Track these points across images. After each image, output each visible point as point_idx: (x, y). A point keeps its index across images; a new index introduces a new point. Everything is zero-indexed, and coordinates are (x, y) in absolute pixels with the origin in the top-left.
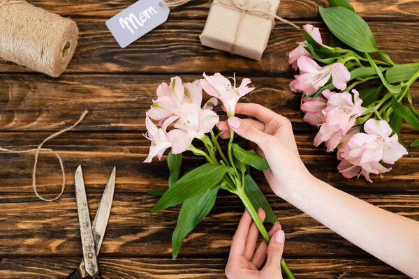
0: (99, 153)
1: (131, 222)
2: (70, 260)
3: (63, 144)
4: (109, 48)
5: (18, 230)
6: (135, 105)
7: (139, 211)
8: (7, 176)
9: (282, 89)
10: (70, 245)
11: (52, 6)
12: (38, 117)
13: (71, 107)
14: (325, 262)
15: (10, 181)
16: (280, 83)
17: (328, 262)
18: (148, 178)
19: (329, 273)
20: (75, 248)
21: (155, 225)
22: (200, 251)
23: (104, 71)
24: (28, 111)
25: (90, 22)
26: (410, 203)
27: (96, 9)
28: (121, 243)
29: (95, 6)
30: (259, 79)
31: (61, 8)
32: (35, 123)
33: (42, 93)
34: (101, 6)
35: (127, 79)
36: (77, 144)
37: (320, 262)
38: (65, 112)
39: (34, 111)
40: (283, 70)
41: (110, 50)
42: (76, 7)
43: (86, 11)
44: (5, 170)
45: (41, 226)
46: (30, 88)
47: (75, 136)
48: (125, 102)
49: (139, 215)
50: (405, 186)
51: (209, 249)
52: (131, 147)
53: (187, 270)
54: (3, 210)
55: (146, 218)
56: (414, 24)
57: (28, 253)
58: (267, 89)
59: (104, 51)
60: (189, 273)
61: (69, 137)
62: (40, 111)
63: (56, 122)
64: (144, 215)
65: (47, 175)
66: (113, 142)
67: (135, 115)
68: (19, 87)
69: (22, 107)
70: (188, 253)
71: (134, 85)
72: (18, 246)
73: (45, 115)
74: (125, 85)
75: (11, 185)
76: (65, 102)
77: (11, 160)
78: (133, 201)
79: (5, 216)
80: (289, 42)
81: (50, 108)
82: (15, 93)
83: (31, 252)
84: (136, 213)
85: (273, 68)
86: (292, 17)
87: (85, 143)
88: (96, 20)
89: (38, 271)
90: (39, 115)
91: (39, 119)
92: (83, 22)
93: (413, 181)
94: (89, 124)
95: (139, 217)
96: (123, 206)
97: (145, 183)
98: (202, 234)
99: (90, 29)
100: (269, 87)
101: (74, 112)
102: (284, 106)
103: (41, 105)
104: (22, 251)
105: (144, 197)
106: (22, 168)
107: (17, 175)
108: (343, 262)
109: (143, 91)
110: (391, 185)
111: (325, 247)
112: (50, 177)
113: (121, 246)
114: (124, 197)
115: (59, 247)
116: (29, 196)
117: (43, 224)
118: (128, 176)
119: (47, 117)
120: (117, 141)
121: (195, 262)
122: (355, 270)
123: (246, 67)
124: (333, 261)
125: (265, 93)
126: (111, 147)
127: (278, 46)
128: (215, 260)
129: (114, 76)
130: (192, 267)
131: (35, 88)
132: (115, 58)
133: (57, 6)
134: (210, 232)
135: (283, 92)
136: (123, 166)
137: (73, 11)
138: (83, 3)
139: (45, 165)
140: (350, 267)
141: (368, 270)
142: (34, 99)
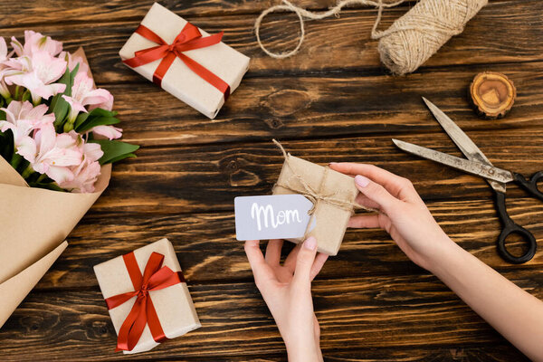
2: (74, 293)
4: (109, 55)
6: (140, 118)
9: (306, 90)
10: (73, 276)
11: (44, 12)
14: (360, 281)
16: (302, 83)
17: (363, 281)
18: (157, 198)
19: (364, 294)
20: (78, 280)
22: (218, 276)
23: (104, 81)
25: (85, 27)
26: (455, 211)
27: (92, 12)
29: (91, 9)
30: (279, 80)
31: (53, 14)
34: (97, 9)
35: (130, 89)
37: (353, 282)
40: (306, 68)
41: (110, 58)
42: (70, 11)
43: (81, 16)
48: (128, 115)
50: (450, 191)
51: (227, 273)
52: (138, 165)
53: (204, 298)
58: (288, 90)
59: (102, 59)
60: (206, 300)
67: (140, 129)
70: (205, 278)
71: (139, 96)
74: (128, 96)
78: (142, 225)
80: (313, 36)
85: (294, 66)
86: (315, 7)
88: (93, 25)
92: (79, 28)
93: (459, 185)
96: (131, 231)
97: (155, 203)
98: (220, 257)
99: (86, 35)
100: (291, 88)
102: (309, 109)
105: (154, 219)
108: (380, 281)
109: (149, 101)
110: (433, 191)
111: (360, 265)
114: (131, 220)
115: (60, 280)
118: (134, 197)
121: (213, 288)
122: (394, 289)
123: (264, 67)
124: (369, 280)
125: (286, 95)
128: (235, 285)
129: (115, 86)
130: (209, 294)
132: (116, 66)
133: (49, 12)
134: (229, 255)
135: (307, 93)
136: (128, 186)
137: (67, 16)
138: (78, 6)
140: (388, 286)
141: (409, 288)
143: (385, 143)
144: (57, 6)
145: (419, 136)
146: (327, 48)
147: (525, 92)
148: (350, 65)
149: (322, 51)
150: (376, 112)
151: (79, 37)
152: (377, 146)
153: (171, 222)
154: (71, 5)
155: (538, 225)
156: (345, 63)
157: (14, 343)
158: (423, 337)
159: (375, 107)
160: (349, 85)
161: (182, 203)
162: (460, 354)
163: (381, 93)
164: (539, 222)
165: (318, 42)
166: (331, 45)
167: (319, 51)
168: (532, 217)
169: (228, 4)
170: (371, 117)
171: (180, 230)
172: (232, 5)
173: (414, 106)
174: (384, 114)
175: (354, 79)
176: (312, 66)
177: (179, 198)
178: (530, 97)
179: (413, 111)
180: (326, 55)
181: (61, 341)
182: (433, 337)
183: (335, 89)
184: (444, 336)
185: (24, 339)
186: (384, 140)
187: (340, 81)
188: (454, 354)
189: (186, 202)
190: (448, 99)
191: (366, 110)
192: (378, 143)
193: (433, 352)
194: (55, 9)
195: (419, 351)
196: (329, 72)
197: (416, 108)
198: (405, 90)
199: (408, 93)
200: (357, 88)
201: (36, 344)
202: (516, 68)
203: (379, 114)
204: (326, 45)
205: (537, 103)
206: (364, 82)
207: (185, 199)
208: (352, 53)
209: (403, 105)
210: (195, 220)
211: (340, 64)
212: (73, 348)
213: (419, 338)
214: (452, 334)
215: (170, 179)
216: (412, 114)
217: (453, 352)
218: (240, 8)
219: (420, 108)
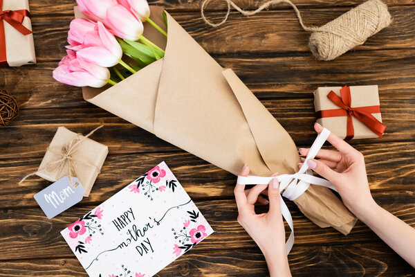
0: (80, 124)
1: (109, 177)
3: (50, 118)
5: (19, 188)
7: (114, 169)
8: (7, 145)
12: (29, 97)
13: (56, 89)
15: (9, 149)
18: (119, 142)
21: (127, 179)
24: (21, 93)
28: (101, 194)
31: (42, 9)
32: (28, 102)
33: (32, 78)
36: (62, 117)
38: (51, 92)
39: (26, 93)
40: (224, 51)
42: (55, 7)
44: (6, 141)
45: (37, 184)
46: (21, 75)
47: (60, 111)
49: (114, 171)
52: (105, 118)
54: (6, 172)
55: (120, 174)
56: (327, 10)
57: (28, 205)
61: (55, 113)
62: (31, 93)
63: (44, 101)
64: (118, 171)
65: (40, 143)
66: (91, 115)
68: (12, 74)
69: (16, 90)
72: (20, 200)
73: (35, 95)
75: (11, 153)
76: (51, 85)
77: (10, 133)
79: (8, 177)
80: (228, 29)
81: (39, 90)
82: (9, 79)
83: (31, 204)
84: (111, 170)
85: (215, 50)
87: (68, 117)
89: (37, 218)
90: (30, 96)
91: (30, 99)
92: (62, 19)
94: (71, 101)
95: (115, 173)
97: (118, 146)
101: (58, 93)
103: (31, 88)
104: (23, 203)
105: (117, 157)
106: (20, 139)
107: (15, 145)
112: (41, 145)
113: (102, 196)
116: (26, 161)
117: (39, 182)
119: (37, 97)
120: (94, 114)
126: (89, 119)
127: (219, 32)
131: (25, 74)
133: (40, 7)
138: (60, 3)
139: (37, 135)
142: (25, 83)
143: (278, 105)
144: (45, 3)
145: (302, 100)
146: (239, 38)
147: (373, 71)
148: (255, 50)
149: (235, 39)
150: (272, 83)
151: (62, 26)
152: (273, 107)
153: (130, 159)
154: (55, 2)
155: (381, 162)
156: (251, 48)
157: (20, 244)
158: (304, 238)
159: (272, 80)
160: (254, 64)
161: (137, 146)
162: (328, 250)
163: (276, 70)
164: (382, 160)
165: (232, 34)
166: (241, 35)
167: (233, 40)
168: (377, 156)
169: (168, 4)
170: (269, 86)
171: (136, 165)
172: (171, 5)
173: (299, 79)
174: (277, 85)
175: (257, 60)
176: (228, 50)
177: (135, 142)
178: (377, 75)
179: (297, 83)
180: (237, 42)
181: (53, 242)
182: (312, 238)
183: (244, 66)
184: (318, 237)
185: (27, 241)
186: (279, 103)
187: (248, 61)
188: (325, 250)
189: (141, 145)
190: (321, 75)
191: (266, 81)
192: (274, 104)
193: (311, 248)
194: (44, 5)
195: (301, 248)
196: (240, 54)
197: (300, 81)
198: (292, 68)
199: (294, 70)
200: (260, 66)
201: (35, 244)
202: (368, 54)
203: (274, 85)
204: (238, 36)
205: (381, 79)
206: (264, 62)
207: (140, 143)
208: (256, 41)
209: (290, 79)
210: (147, 158)
211: (247, 49)
212: (62, 247)
213: (301, 239)
214: (323, 237)
215: (129, 129)
216: (297, 85)
217: (324, 249)
218: (177, 8)
219: (302, 81)
